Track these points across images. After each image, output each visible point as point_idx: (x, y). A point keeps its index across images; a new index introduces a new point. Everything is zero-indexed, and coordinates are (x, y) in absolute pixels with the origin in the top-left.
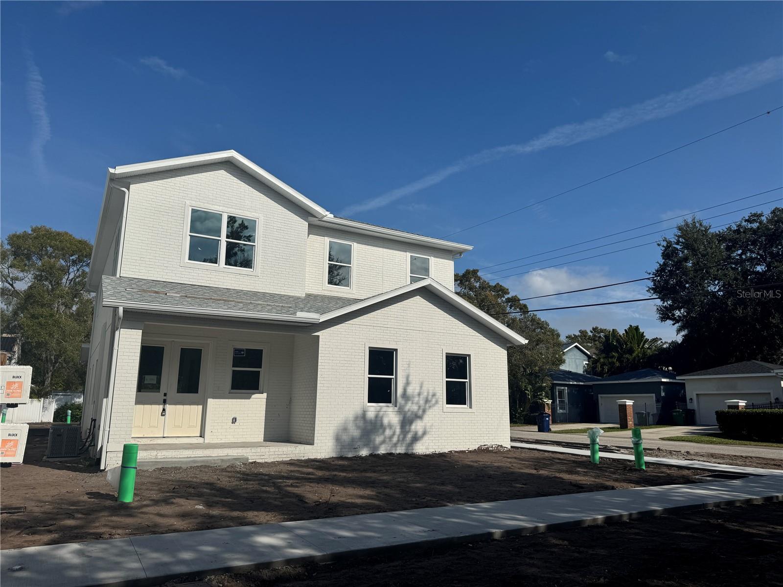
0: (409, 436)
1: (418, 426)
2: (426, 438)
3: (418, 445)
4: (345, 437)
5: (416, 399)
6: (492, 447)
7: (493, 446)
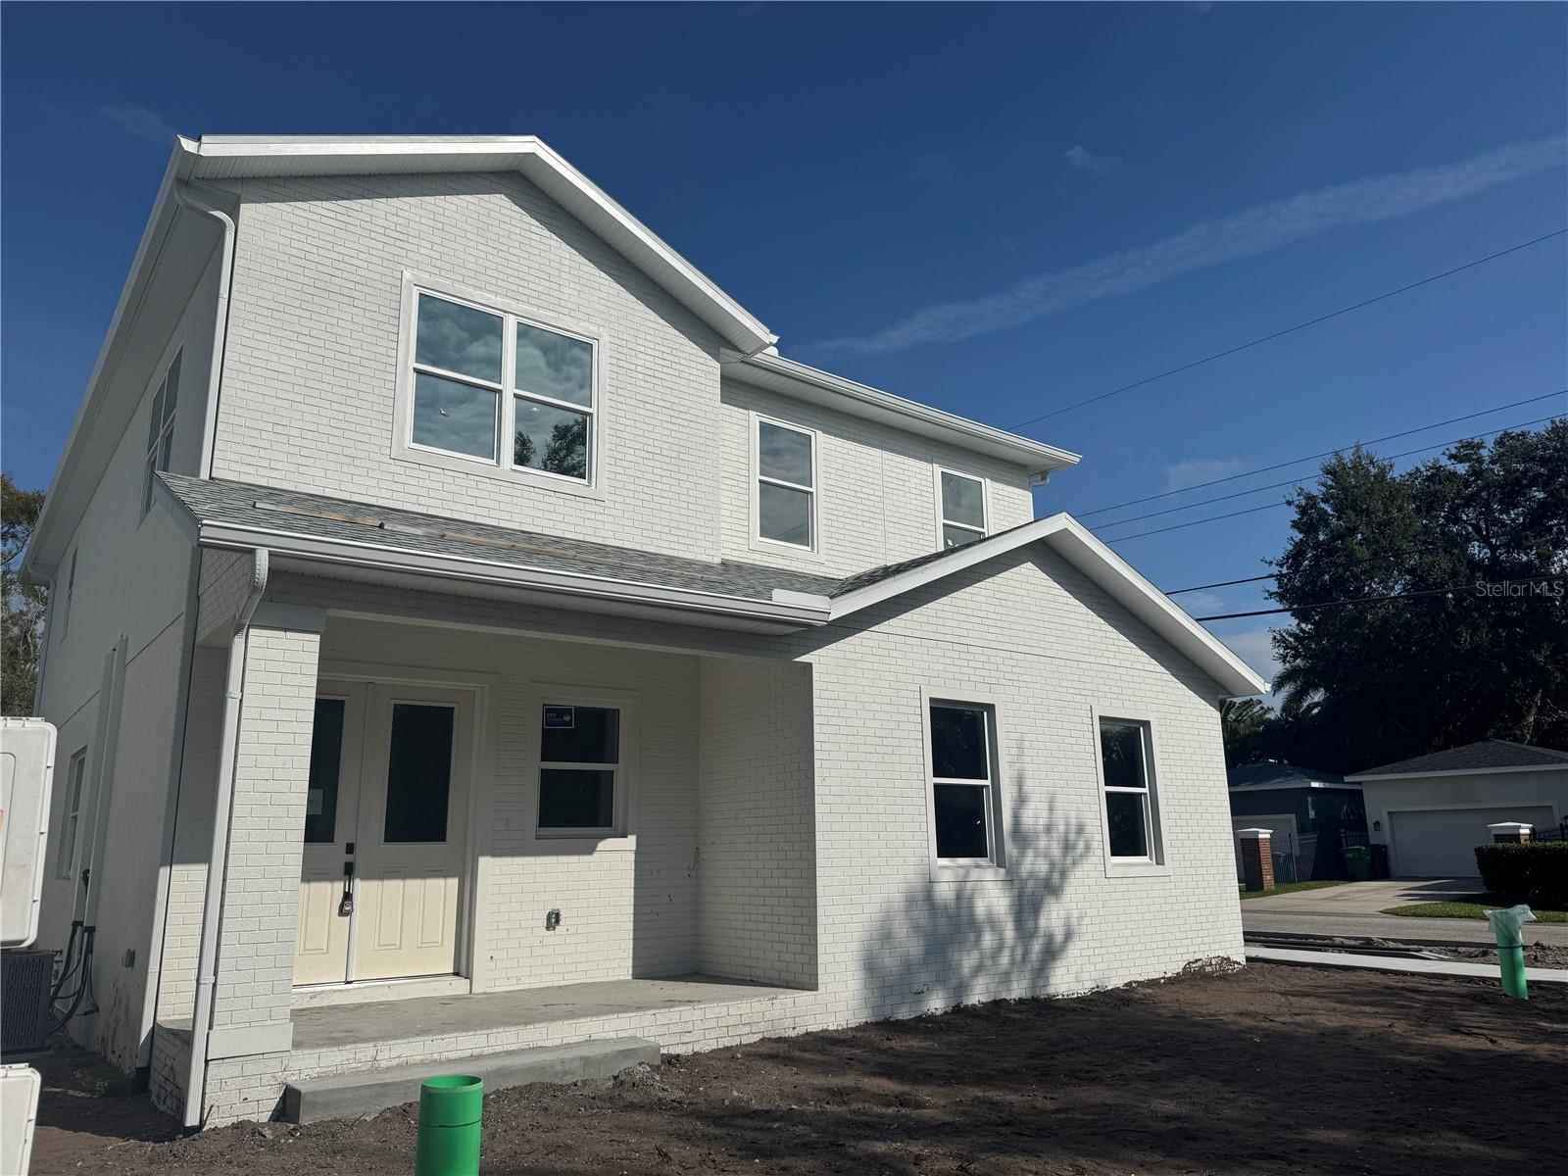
0: (1036, 947)
1: (1053, 917)
2: (1074, 950)
3: (1058, 972)
4: (890, 962)
5: (1042, 843)
6: (1211, 965)
7: (1214, 962)
